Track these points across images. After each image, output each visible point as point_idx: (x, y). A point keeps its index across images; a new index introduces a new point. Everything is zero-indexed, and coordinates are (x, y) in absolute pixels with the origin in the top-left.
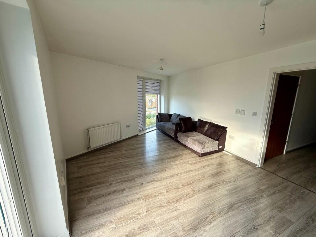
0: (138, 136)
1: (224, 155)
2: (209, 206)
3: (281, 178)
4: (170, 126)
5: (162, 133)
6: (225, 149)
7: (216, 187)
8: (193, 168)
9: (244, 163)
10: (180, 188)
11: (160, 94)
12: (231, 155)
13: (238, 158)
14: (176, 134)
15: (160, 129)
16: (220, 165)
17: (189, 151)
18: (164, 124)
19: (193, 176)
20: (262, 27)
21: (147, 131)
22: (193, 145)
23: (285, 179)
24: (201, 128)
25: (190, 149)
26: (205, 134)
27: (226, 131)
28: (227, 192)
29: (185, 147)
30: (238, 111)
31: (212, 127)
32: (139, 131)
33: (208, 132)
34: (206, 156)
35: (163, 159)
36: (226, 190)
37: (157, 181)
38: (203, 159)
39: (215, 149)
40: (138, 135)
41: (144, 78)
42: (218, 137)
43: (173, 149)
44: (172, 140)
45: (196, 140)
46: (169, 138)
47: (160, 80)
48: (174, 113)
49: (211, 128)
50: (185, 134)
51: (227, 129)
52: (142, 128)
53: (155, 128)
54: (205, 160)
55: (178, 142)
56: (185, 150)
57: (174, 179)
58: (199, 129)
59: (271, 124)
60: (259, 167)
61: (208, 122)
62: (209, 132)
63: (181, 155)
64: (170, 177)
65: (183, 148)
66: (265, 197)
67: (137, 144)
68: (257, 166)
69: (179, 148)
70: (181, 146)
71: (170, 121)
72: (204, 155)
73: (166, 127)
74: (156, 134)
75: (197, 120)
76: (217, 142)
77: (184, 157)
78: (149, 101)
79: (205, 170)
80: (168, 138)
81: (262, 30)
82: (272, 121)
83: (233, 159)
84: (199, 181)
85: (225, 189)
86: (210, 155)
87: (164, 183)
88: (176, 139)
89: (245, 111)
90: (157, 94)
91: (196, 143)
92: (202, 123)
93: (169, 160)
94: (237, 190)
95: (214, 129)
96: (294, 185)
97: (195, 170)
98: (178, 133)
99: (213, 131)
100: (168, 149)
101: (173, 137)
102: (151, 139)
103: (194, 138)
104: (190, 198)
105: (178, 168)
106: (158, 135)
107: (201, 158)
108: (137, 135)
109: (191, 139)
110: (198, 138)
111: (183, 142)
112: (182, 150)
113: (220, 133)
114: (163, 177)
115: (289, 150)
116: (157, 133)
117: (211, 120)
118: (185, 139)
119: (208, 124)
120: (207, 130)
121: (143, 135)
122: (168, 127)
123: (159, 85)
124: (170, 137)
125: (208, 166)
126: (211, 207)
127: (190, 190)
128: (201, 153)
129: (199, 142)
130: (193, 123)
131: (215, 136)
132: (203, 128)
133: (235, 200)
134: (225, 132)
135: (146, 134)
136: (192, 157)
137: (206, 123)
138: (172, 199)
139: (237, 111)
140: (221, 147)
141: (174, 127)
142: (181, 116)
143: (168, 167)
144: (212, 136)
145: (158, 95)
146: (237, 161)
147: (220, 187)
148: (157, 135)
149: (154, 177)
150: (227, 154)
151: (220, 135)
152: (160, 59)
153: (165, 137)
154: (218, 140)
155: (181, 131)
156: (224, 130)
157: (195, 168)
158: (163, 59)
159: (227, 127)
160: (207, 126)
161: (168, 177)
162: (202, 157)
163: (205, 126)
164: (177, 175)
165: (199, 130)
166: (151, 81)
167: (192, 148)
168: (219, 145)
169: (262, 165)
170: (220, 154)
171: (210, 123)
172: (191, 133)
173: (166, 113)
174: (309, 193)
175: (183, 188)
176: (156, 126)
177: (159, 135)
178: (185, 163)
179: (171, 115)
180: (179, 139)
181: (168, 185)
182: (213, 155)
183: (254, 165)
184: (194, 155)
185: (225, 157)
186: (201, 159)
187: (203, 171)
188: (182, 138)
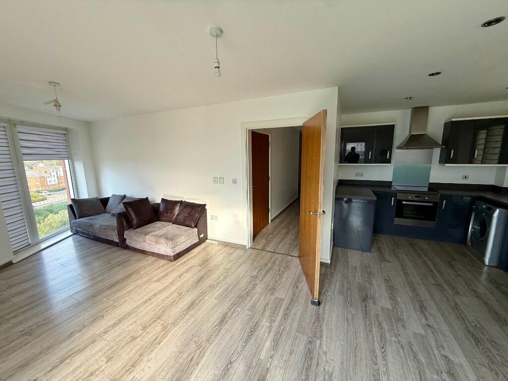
0: (14, 266)
1: (208, 247)
2: (192, 338)
3: (270, 253)
4: (105, 222)
5: (90, 240)
6: (208, 238)
7: (200, 301)
8: (162, 287)
9: (233, 249)
10: (138, 337)
11: (70, 157)
12: (217, 243)
13: (226, 245)
14: (121, 235)
15: (84, 233)
16: (205, 263)
17: (151, 259)
18: (93, 219)
19: (163, 300)
20: (216, 65)
21: (43, 246)
22: (158, 246)
23: (273, 252)
24: (169, 214)
25: (153, 254)
26: (176, 222)
27: (205, 210)
28: (216, 301)
29: (143, 252)
30: (216, 179)
31: (184, 208)
32: (15, 253)
33: (179, 217)
34: (182, 257)
35: (94, 296)
36: (215, 298)
37: (80, 351)
38: (178, 264)
39: (194, 242)
40: (11, 262)
41: (9, 120)
42: (195, 221)
43: (119, 265)
44: (115, 248)
45: (161, 236)
46: (108, 246)
47: (66, 130)
48: (113, 195)
49: (184, 210)
50: (138, 230)
51: (206, 207)
52: (26, 241)
53: (70, 233)
54: (182, 264)
55: (127, 248)
56: (144, 258)
57: (124, 326)
58: (165, 214)
59: (253, 191)
60: (249, 248)
61: (179, 202)
62: (181, 217)
63: (137, 272)
64: (115, 325)
65: (139, 256)
66: (258, 284)
67: (10, 287)
68: (247, 248)
69: (130, 259)
70: (134, 253)
71: (105, 212)
72: (178, 256)
73: (97, 226)
74: (73, 245)
75: (159, 201)
76: (196, 230)
77: (142, 273)
78: (47, 175)
79: (182, 281)
80: (104, 246)
81: (217, 69)
82: (253, 188)
83: (220, 247)
84: (174, 303)
85: (213, 297)
86: (189, 253)
87: (100, 345)
88: (123, 245)
89: (223, 178)
90: (63, 159)
91: (162, 240)
92: (169, 204)
93: (109, 292)
94: (228, 291)
95: (188, 210)
96: (280, 255)
97: (165, 288)
98: (126, 232)
99: (187, 215)
100: (105, 269)
101: (117, 240)
102: (59, 261)
103: (156, 233)
104: (159, 344)
105: (132, 299)
106: (79, 247)
107: (174, 263)
108: (10, 264)
109: (153, 236)
110: (165, 232)
111: (138, 246)
112: (137, 261)
113: (197, 215)
114: (97, 333)
115: (272, 218)
116: (75, 242)
117: (183, 198)
118: (141, 239)
119: (179, 205)
120: (178, 215)
121: (33, 258)
122: (101, 225)
123: (64, 139)
124: (110, 243)
125: (186, 272)
126: (195, 338)
127: (159, 328)
128: (172, 254)
129: (167, 238)
130: (153, 206)
131: (190, 222)
132: (171, 212)
133: (227, 306)
134: (205, 212)
135: (44, 252)
136: (157, 268)
137: (175, 203)
138: (122, 369)
139: (214, 179)
140: (202, 236)
141: (114, 222)
142: (129, 198)
143: (108, 307)
144: (187, 223)
145: (66, 161)
146: (225, 249)
147: (207, 298)
148: (76, 246)
149: (71, 347)
150: (211, 244)
151: (197, 218)
152: (50, 83)
153: (97, 247)
154: (196, 227)
155: (131, 226)
156: (202, 208)
157: (165, 285)
158: (59, 84)
159: (206, 205)
160: (177, 209)
161: (109, 327)
162: (177, 261)
163: (173, 209)
164: (130, 314)
165: (165, 217)
166: (32, 128)
167: (156, 251)
168: (199, 234)
169: (252, 244)
170: (203, 246)
171: (181, 202)
172: (152, 225)
173: (94, 195)
174: (292, 259)
175: (144, 334)
176: (71, 228)
177: (80, 245)
178: (147, 282)
179: (107, 199)
180: (128, 242)
181: (112, 344)
182: (192, 251)
183: (243, 247)
184: (162, 262)
185: (210, 248)
186: (174, 265)
187: (179, 284)
188: (134, 238)
